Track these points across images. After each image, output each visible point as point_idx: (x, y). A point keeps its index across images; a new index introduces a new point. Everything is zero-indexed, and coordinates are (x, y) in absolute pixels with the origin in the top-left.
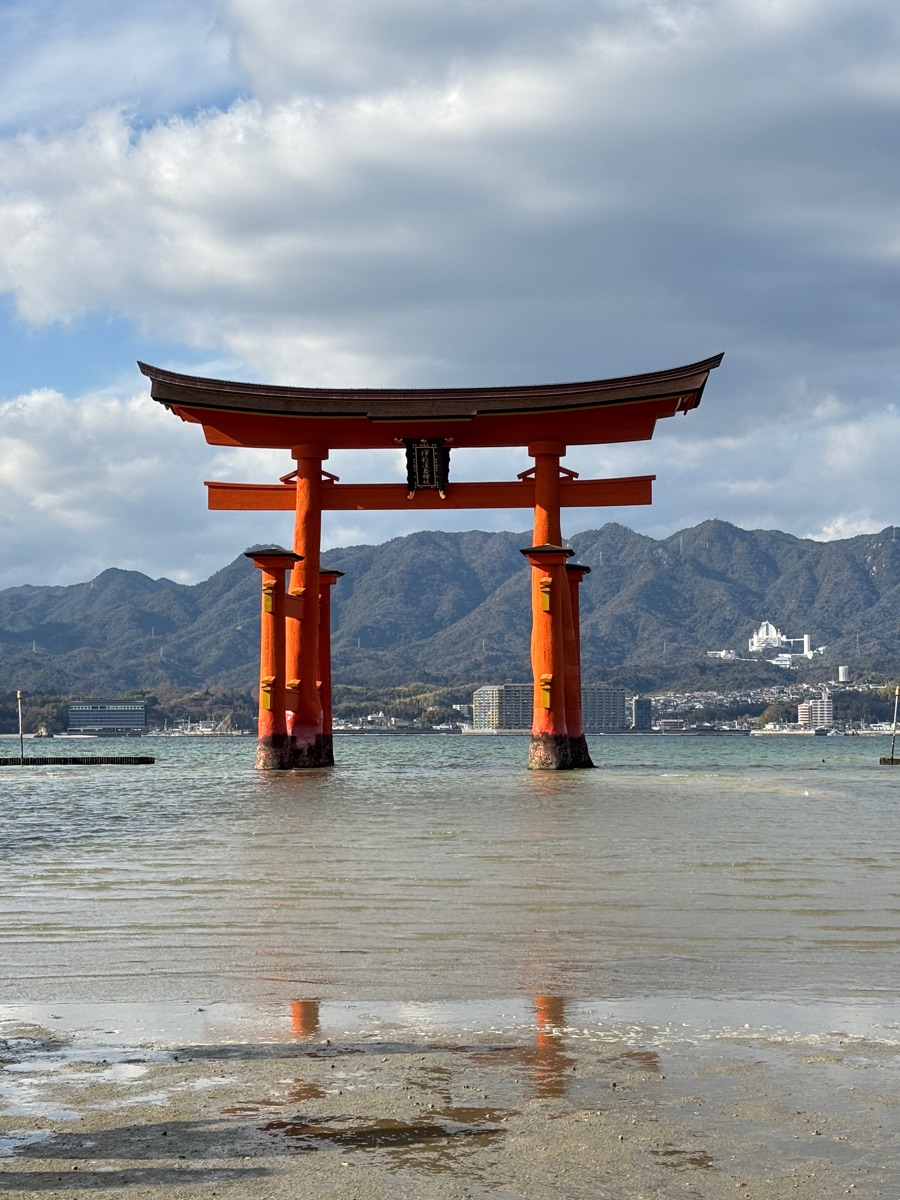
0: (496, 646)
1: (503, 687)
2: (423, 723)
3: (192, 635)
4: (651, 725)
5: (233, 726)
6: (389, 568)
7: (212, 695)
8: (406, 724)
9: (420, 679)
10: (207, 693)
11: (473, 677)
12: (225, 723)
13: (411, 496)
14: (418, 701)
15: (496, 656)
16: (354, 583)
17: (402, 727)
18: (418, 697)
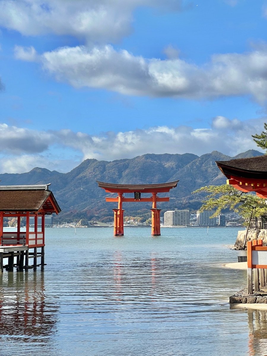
0: (173, 196)
1: (174, 211)
2: (147, 224)
3: (65, 192)
4: (225, 224)
5: (82, 224)
6: (135, 167)
7: (74, 214)
8: (141, 224)
9: (146, 208)
10: (72, 213)
11: (165, 207)
12: (79, 223)
13: (135, 200)
14: (145, 216)
15: (174, 199)
16: (123, 173)
17: (139, 225)
18: (145, 214)
